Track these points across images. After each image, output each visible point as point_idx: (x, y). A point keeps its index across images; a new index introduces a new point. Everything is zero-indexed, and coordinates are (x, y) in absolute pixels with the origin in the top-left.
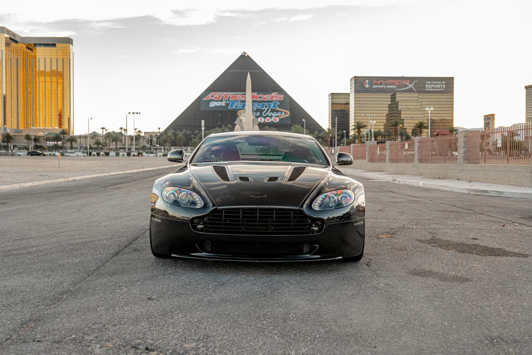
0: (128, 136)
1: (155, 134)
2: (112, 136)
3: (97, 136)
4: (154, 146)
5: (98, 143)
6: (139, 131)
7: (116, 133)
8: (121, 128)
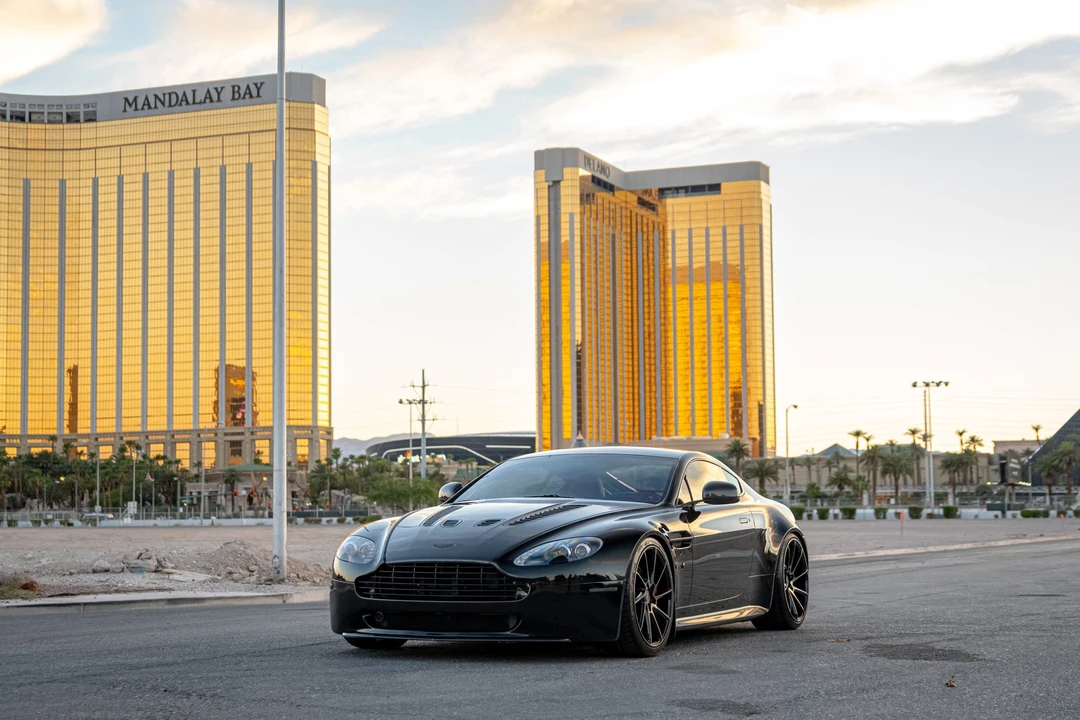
0: (936, 456)
1: (1025, 447)
2: (881, 457)
3: (843, 458)
4: (1013, 485)
5: (840, 481)
6: (973, 440)
7: (900, 448)
8: (914, 432)
